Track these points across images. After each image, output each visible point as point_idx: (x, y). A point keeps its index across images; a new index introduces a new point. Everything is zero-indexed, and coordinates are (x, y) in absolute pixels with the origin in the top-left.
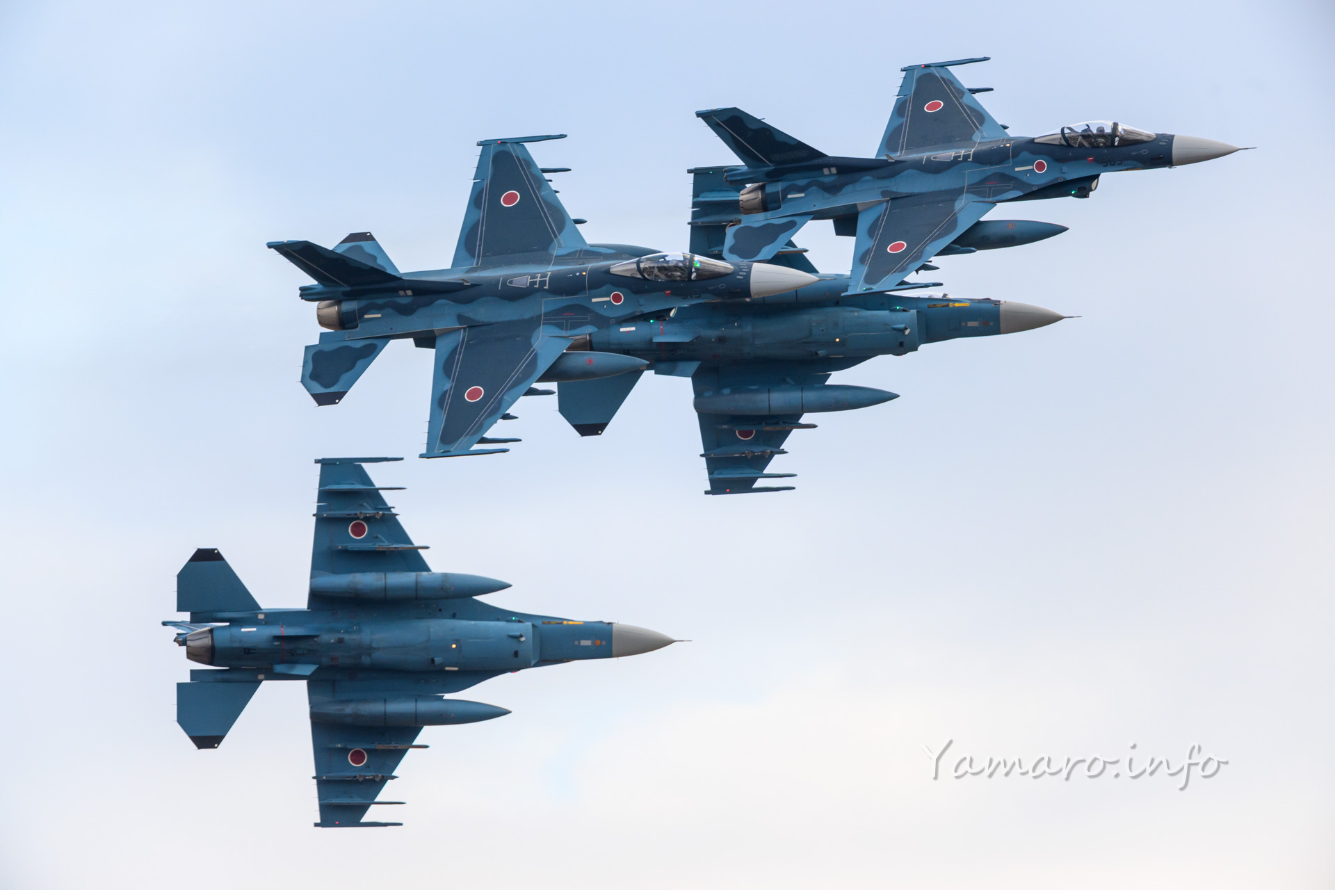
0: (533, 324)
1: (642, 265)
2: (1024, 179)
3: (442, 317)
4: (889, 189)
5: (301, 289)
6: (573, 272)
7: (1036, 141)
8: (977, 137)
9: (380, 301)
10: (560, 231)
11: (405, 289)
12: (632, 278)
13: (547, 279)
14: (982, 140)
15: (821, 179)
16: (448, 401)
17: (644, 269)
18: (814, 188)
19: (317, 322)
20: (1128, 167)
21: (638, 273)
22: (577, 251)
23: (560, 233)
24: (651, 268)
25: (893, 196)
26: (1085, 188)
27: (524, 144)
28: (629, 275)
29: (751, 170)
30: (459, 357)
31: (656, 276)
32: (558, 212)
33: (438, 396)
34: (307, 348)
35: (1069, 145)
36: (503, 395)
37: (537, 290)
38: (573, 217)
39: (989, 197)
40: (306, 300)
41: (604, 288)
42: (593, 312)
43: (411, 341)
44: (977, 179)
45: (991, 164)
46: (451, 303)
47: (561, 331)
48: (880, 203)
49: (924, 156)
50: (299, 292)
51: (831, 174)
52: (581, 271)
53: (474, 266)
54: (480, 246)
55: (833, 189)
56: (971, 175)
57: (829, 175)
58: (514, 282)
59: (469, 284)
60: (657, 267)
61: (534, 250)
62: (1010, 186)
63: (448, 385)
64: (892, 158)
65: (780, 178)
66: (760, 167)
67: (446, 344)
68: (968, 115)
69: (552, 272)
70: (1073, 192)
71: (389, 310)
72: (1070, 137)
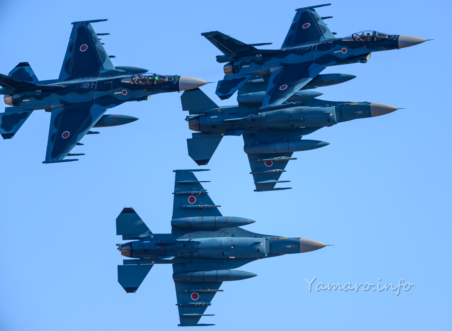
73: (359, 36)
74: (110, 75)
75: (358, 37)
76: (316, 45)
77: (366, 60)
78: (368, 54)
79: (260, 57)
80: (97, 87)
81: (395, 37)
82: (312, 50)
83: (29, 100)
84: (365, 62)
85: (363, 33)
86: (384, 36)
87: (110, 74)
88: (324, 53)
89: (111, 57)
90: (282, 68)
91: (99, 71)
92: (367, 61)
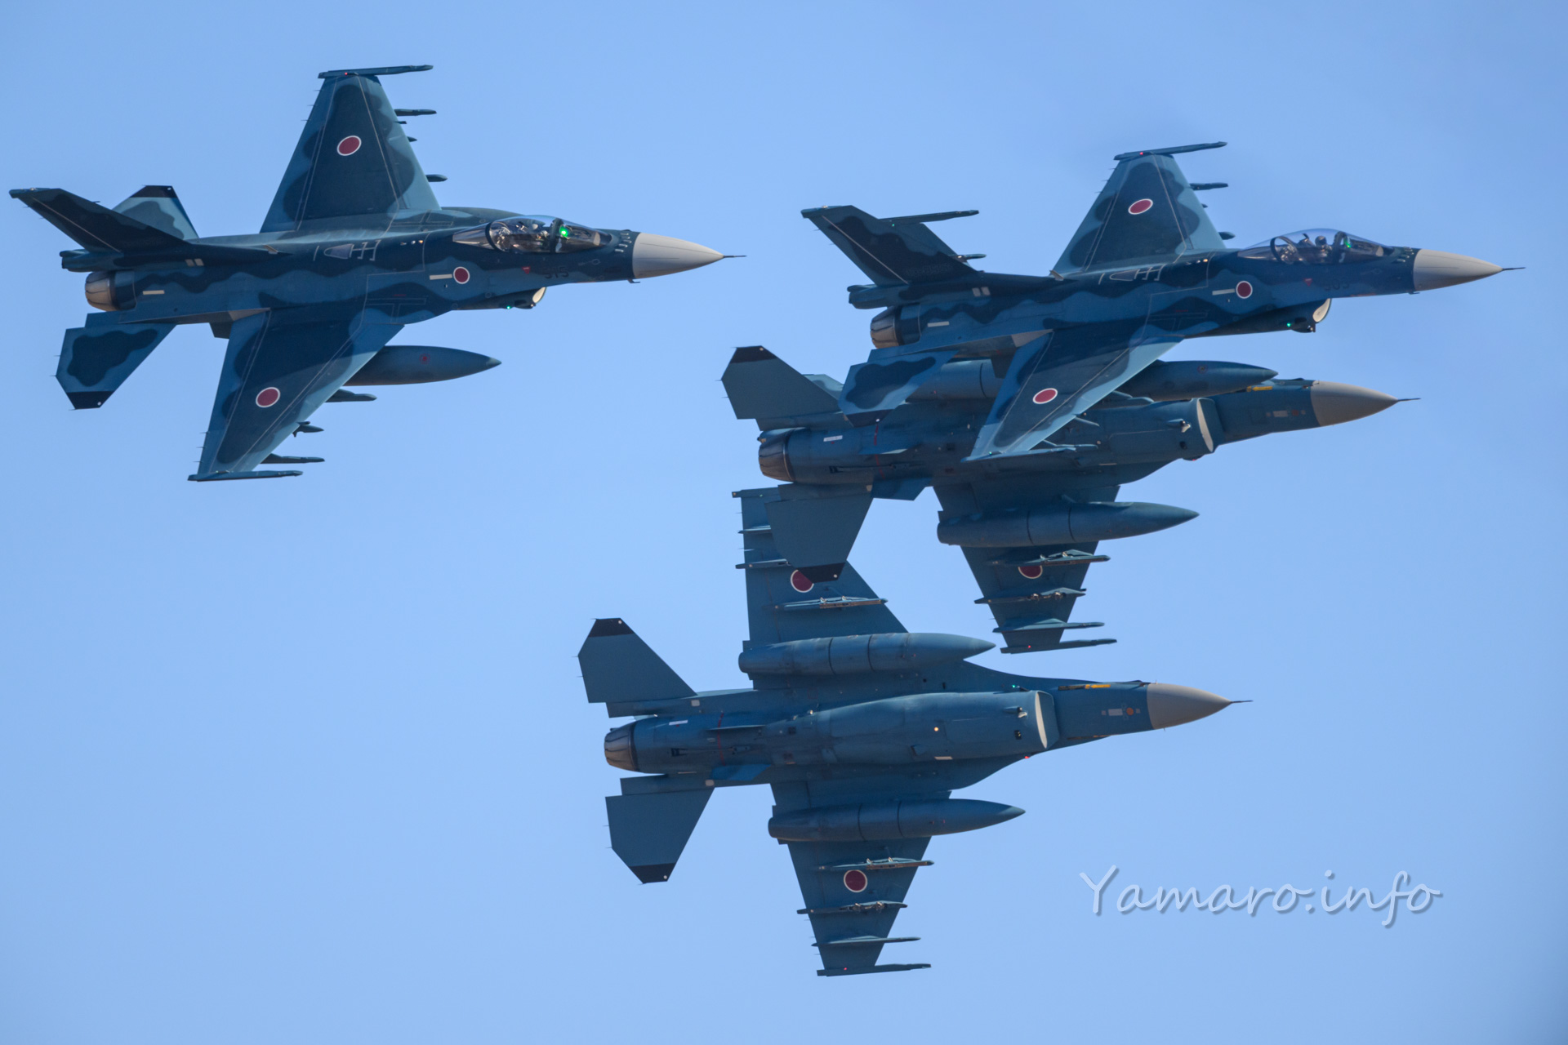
73: (1293, 244)
74: (421, 226)
75: (1292, 248)
76: (1159, 267)
77: (1313, 323)
78: (1321, 303)
79: (983, 297)
80: (376, 258)
81: (1405, 253)
82: (1145, 282)
83: (161, 292)
84: (1309, 331)
85: (1305, 235)
86: (1370, 248)
87: (423, 224)
88: (1181, 292)
89: (433, 178)
90: (1050, 334)
91: (389, 214)
92: (1317, 325)
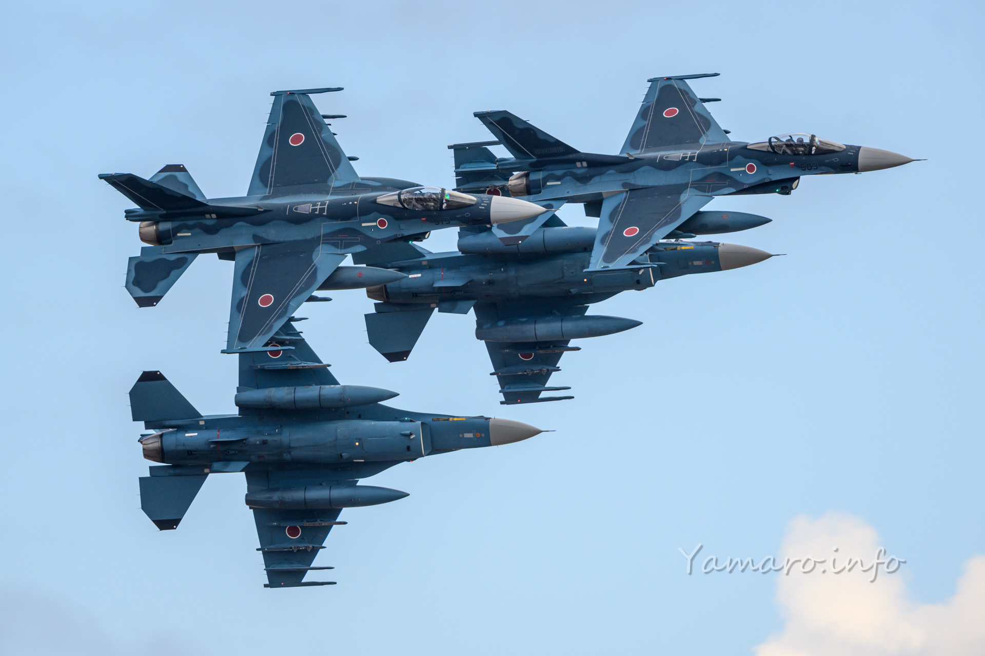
0: (314, 243)
1: (402, 197)
2: (737, 178)
3: (241, 236)
4: (628, 181)
5: (126, 212)
6: (347, 201)
7: (748, 147)
8: (703, 141)
9: (191, 223)
10: (337, 167)
11: (210, 213)
12: (394, 207)
13: (326, 207)
14: (707, 143)
15: (575, 171)
16: (244, 306)
17: (404, 200)
18: (568, 178)
19: (139, 238)
20: (822, 172)
21: (399, 203)
22: (350, 184)
23: (336, 169)
24: (410, 199)
25: (632, 188)
26: (787, 187)
27: (309, 94)
28: (392, 205)
29: (518, 161)
30: (254, 270)
31: (414, 206)
32: (336, 153)
33: (237, 301)
34: (131, 259)
35: (775, 152)
36: (289, 301)
37: (317, 216)
38: (348, 155)
39: (708, 192)
40: (131, 220)
41: (372, 215)
42: (363, 234)
43: (216, 255)
44: (699, 176)
45: (712, 164)
46: (248, 225)
47: (336, 249)
48: (621, 192)
49: (658, 154)
50: (125, 214)
51: (582, 167)
52: (353, 200)
53: (267, 195)
54: (272, 178)
55: (583, 179)
56: (695, 173)
57: (581, 168)
58: (298, 209)
59: (262, 210)
60: (415, 199)
61: (315, 182)
62: (726, 183)
63: (244, 293)
64: (632, 156)
65: (543, 168)
66: (526, 159)
67: (244, 258)
68: (698, 121)
69: (330, 201)
70: (777, 190)
71: (198, 230)
72: (776, 146)
